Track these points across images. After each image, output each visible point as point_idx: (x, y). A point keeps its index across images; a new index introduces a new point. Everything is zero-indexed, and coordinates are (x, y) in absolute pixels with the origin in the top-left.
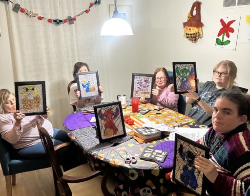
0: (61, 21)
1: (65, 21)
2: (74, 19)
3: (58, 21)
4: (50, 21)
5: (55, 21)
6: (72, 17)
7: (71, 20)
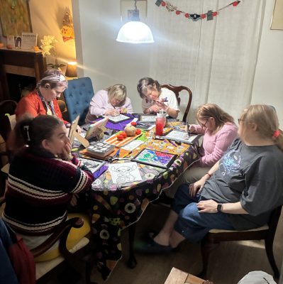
0: (198, 16)
1: (204, 16)
2: (216, 14)
3: (195, 16)
4: (187, 15)
5: (192, 16)
6: (214, 11)
7: (210, 15)
